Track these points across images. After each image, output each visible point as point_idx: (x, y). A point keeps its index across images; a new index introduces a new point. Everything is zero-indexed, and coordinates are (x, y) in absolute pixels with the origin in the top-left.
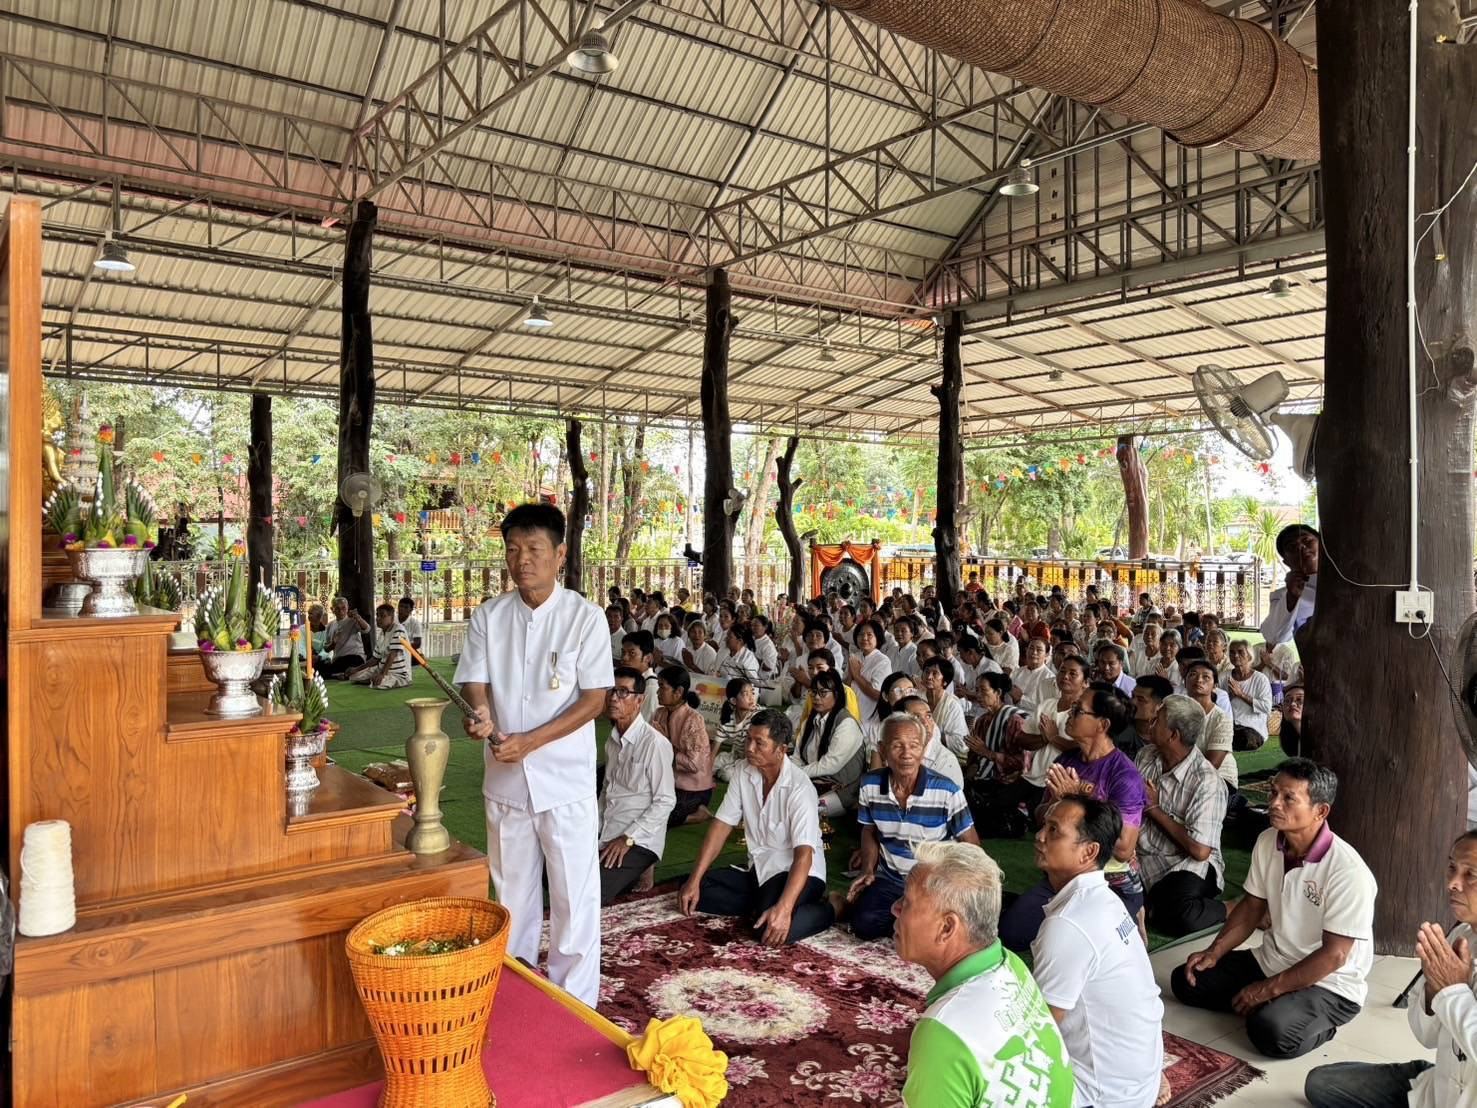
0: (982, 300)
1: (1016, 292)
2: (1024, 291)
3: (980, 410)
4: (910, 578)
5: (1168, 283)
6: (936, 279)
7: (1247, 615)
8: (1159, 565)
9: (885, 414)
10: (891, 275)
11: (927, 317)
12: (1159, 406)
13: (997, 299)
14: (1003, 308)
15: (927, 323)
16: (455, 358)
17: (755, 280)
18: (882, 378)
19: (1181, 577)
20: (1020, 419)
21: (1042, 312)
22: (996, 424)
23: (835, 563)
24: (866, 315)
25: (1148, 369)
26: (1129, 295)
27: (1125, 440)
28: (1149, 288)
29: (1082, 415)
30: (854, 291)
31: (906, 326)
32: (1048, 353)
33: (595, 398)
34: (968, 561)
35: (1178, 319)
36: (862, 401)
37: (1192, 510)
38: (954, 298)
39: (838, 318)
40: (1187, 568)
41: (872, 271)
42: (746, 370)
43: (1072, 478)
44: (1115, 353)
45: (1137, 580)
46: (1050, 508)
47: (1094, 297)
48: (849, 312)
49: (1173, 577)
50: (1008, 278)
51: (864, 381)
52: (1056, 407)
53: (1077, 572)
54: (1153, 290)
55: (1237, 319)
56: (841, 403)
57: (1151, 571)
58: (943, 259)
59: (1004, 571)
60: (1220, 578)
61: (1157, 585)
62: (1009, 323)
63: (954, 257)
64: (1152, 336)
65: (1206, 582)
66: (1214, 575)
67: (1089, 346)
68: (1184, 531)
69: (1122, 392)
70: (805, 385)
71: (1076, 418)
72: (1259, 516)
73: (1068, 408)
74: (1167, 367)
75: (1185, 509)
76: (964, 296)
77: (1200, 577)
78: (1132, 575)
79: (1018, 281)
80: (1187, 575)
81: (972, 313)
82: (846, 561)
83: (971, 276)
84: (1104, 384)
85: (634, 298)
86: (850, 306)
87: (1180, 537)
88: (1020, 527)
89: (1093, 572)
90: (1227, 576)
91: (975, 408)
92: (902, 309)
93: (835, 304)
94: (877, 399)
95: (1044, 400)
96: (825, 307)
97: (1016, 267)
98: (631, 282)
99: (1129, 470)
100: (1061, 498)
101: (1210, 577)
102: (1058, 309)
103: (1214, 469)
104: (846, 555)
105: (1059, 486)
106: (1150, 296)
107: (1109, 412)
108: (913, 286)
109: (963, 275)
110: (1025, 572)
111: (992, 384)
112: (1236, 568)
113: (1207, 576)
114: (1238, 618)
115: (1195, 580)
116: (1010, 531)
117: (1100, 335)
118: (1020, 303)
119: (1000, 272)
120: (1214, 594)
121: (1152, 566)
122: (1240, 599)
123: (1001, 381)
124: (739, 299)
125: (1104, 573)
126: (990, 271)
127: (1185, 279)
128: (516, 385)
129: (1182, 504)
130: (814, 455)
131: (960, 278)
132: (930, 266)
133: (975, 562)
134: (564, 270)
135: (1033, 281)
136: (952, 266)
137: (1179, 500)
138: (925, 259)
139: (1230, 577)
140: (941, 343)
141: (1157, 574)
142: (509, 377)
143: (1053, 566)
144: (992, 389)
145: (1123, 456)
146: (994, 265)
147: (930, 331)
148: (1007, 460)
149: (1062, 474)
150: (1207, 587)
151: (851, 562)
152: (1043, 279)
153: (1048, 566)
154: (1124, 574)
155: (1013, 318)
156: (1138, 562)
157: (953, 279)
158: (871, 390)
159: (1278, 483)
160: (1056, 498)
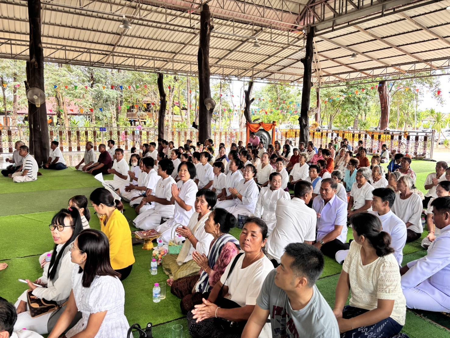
0: (323, 21)
1: (337, 15)
2: (340, 15)
3: (326, 72)
4: (296, 137)
5: (403, 6)
6: (305, 13)
7: (427, 154)
8: (391, 133)
9: (288, 74)
10: (285, 11)
11: (301, 30)
12: (397, 69)
13: (329, 20)
14: (331, 24)
15: (301, 32)
16: (111, 48)
17: (224, 11)
18: (285, 58)
19: (400, 138)
20: (341, 76)
21: (347, 24)
22: (332, 78)
23: (256, 131)
24: (274, 28)
25: (394, 51)
26: (385, 13)
27: (382, 83)
28: (394, 9)
29: (366, 74)
30: (268, 17)
31: (291, 34)
32: (351, 45)
33: (169, 66)
34: (317, 131)
35: (408, 25)
36: (279, 68)
37: (410, 114)
38: (312, 21)
39: (262, 29)
40: (403, 134)
41: (277, 10)
42: (229, 53)
43: (363, 100)
44: (379, 44)
45: (381, 138)
46: (354, 111)
47: (370, 15)
48: (266, 26)
49: (396, 137)
50: (334, 10)
51: (279, 59)
52: (356, 71)
53: (358, 135)
54: (396, 10)
55: (433, 25)
56: (271, 69)
57: (387, 135)
58: (307, 4)
59: (330, 134)
60: (417, 138)
61: (389, 141)
62: (333, 30)
63: (312, 3)
64: (396, 35)
65: (410, 140)
66: (414, 137)
67: (368, 41)
68: (407, 121)
69: (382, 63)
70: (255, 61)
71: (363, 75)
72: (435, 115)
73: (361, 71)
74: (401, 50)
75: (407, 114)
76: (316, 20)
77: (408, 138)
78: (380, 137)
79: (337, 11)
80: (403, 137)
81: (318, 27)
82: (261, 130)
83: (319, 11)
84: (375, 59)
85: (169, 18)
86: (267, 24)
87: (404, 124)
88: (344, 119)
89: (364, 135)
90: (420, 137)
91: (324, 71)
92: (292, 26)
93: (260, 23)
94: (285, 67)
95: (350, 68)
96: (256, 24)
97: (337, 5)
98: (169, 11)
99: (383, 95)
100: (359, 108)
101: (412, 138)
102: (354, 22)
103: (419, 97)
104: (261, 128)
105: (358, 103)
106: (395, 12)
107: (376, 72)
108: (295, 17)
109: (316, 11)
110: (338, 135)
111: (330, 61)
112: (424, 134)
113: (411, 137)
114: (423, 155)
115: (406, 139)
116: (340, 121)
117: (373, 35)
118: (338, 21)
119: (331, 8)
120: (414, 145)
121: (388, 133)
122: (425, 147)
123: (333, 59)
124: (218, 20)
125: (368, 136)
126: (327, 8)
127: (411, 4)
128: (137, 60)
129: (406, 112)
130: (275, 94)
131: (314, 12)
132: (302, 8)
133: (319, 131)
134: (138, 4)
135: (344, 10)
136: (311, 7)
137: (405, 110)
138: (300, 4)
139: (421, 138)
140: (306, 41)
141: (390, 136)
142: (133, 56)
143: (349, 133)
144: (330, 63)
145: (381, 89)
146: (328, 5)
147: (302, 36)
148: (339, 93)
149: (359, 99)
150: (410, 142)
151: (263, 130)
152: (348, 9)
153: (347, 133)
154: (376, 136)
155: (335, 28)
156: (383, 131)
157: (312, 14)
158: (283, 63)
159: (444, 102)
160: (357, 107)
